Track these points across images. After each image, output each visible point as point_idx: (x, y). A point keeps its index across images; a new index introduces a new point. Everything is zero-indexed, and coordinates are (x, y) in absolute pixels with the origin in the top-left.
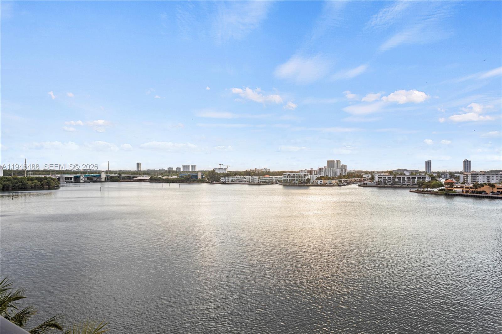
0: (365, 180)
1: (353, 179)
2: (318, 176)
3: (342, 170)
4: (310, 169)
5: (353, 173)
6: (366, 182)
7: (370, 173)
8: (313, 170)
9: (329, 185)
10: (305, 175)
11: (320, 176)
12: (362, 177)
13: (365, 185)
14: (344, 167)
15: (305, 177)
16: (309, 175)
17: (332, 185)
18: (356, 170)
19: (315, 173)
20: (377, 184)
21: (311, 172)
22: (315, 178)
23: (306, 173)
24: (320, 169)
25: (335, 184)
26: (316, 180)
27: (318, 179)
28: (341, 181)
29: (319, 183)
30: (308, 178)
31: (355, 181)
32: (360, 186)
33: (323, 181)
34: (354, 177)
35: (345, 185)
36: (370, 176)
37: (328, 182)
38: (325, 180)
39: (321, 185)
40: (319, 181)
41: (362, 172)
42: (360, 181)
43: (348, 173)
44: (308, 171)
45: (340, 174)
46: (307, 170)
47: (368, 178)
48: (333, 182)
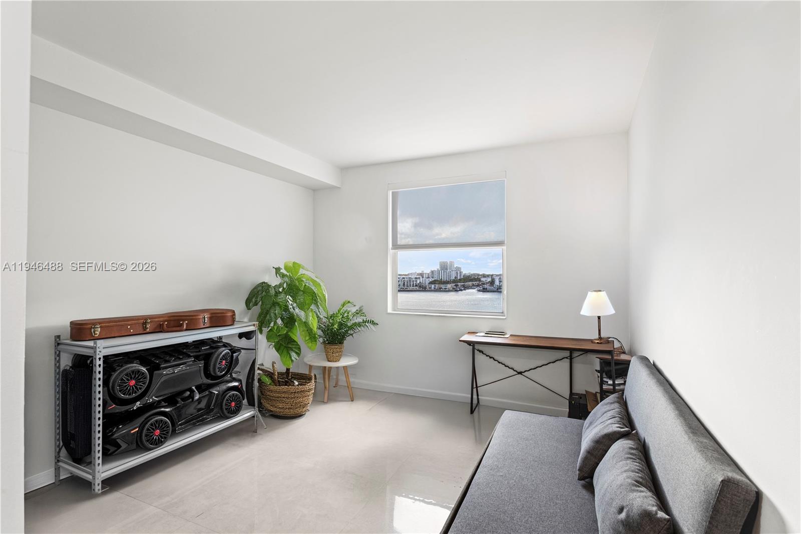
0: (484, 284)
1: (470, 283)
2: (431, 280)
3: (457, 273)
4: (421, 272)
5: (469, 276)
6: (485, 286)
7: (488, 276)
8: (425, 272)
9: (444, 290)
10: (416, 278)
11: (433, 280)
12: (480, 281)
13: (485, 290)
14: (458, 269)
15: (416, 281)
16: (421, 279)
17: (447, 290)
18: (472, 273)
19: (427, 277)
20: (498, 289)
21: (422, 275)
22: (427, 282)
23: (418, 277)
24: (432, 272)
25: (451, 289)
26: (429, 284)
27: (431, 283)
28: (458, 285)
29: (433, 288)
30: (420, 282)
31: (473, 285)
32: (479, 291)
33: (437, 285)
34: (471, 280)
35: (461, 290)
36: (489, 279)
37: (443, 286)
38: (439, 284)
39: (435, 290)
40: (433, 286)
41: (479, 275)
42: (478, 286)
43: (464, 276)
44: (418, 274)
45: (456, 277)
46: (418, 272)
47: (487, 281)
48: (449, 286)
